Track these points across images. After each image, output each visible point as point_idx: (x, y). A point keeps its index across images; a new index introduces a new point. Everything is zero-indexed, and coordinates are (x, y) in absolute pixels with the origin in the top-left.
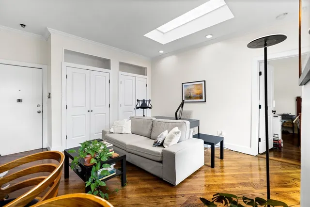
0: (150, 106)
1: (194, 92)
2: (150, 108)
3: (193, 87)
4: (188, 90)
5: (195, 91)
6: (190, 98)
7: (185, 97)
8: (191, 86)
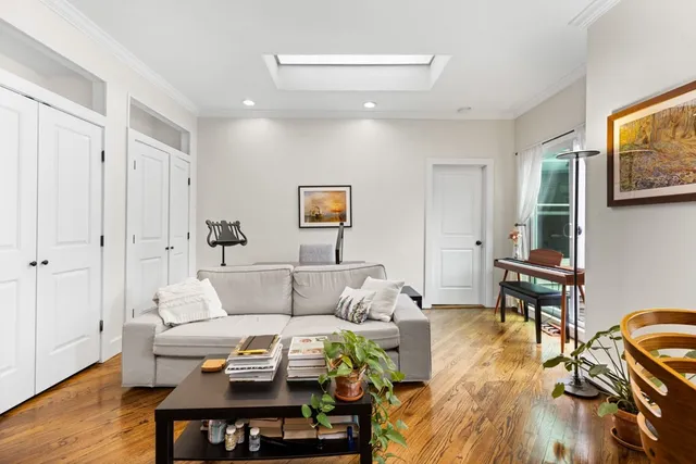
0: (241, 238)
1: (325, 207)
2: (243, 243)
3: (323, 195)
4: (314, 201)
5: (330, 206)
6: (318, 218)
7: (306, 217)
8: (319, 194)
